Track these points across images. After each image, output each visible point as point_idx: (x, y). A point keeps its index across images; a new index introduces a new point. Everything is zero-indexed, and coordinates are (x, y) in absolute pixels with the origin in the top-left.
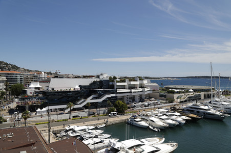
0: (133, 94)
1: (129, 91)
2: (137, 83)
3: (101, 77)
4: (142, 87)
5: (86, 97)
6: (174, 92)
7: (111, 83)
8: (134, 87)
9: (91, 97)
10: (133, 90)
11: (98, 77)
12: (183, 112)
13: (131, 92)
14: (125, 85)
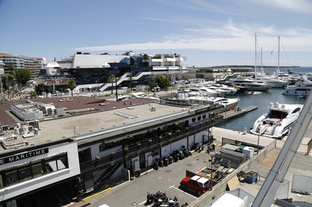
0: (170, 73)
1: (165, 69)
2: (174, 60)
3: (132, 54)
4: (177, 64)
5: (120, 75)
6: (212, 72)
7: (143, 61)
8: (170, 64)
9: (125, 75)
10: (170, 68)
11: (127, 54)
12: (229, 85)
13: (167, 70)
14: (160, 62)
